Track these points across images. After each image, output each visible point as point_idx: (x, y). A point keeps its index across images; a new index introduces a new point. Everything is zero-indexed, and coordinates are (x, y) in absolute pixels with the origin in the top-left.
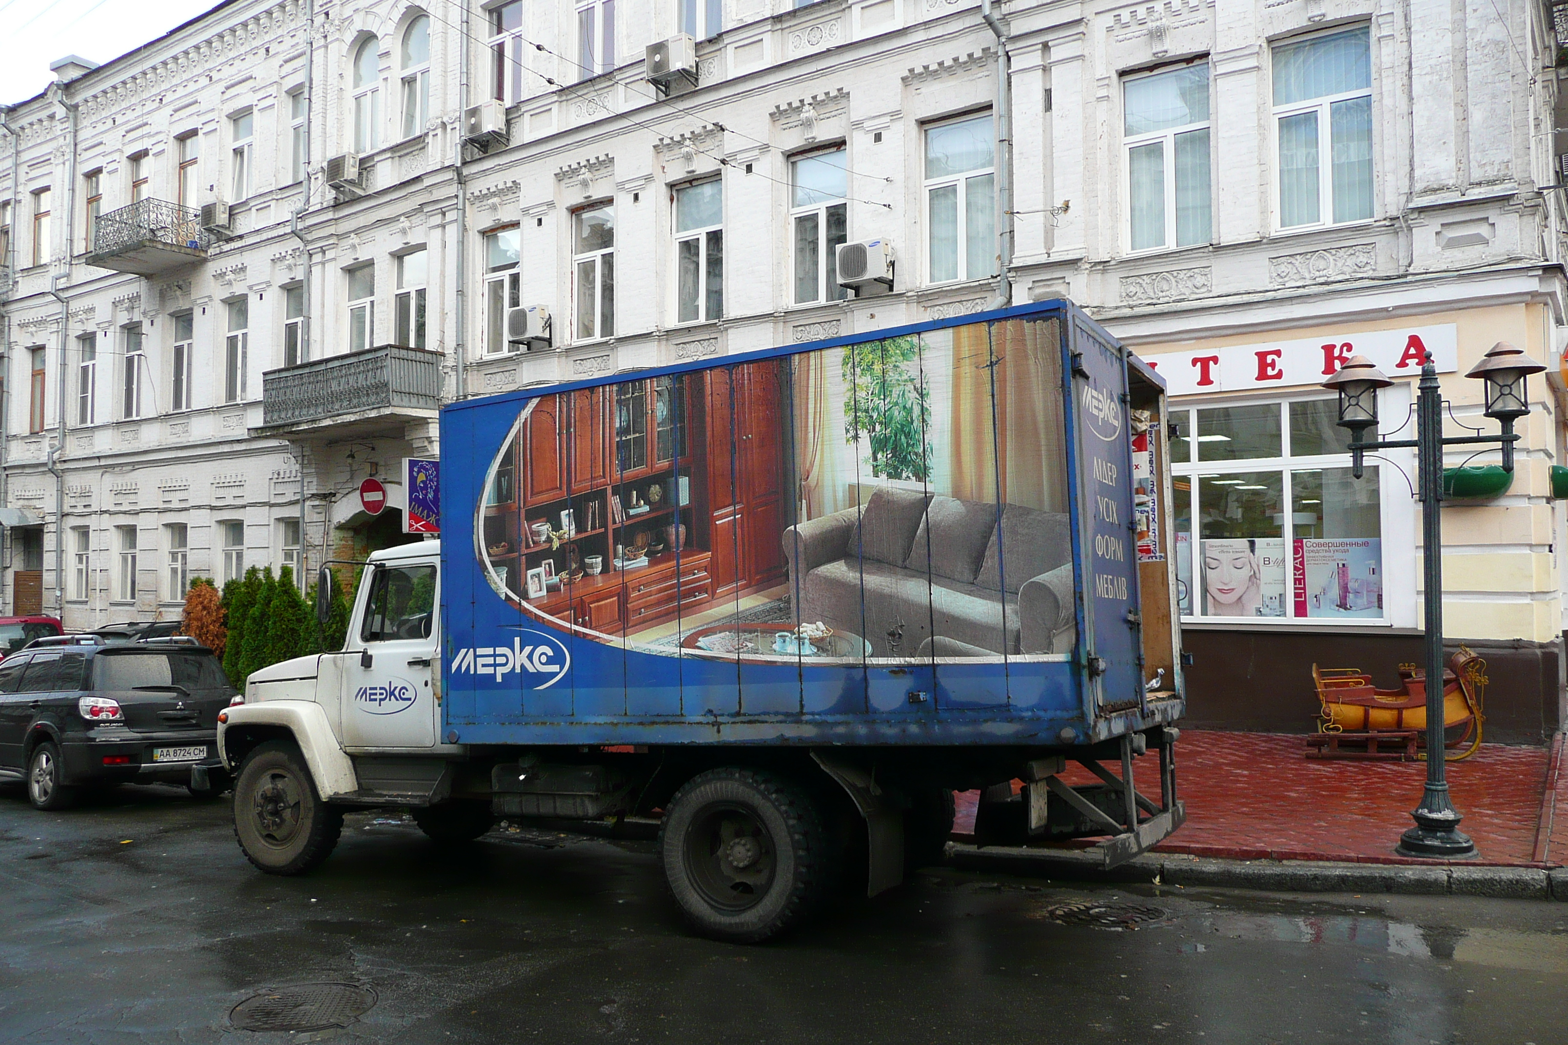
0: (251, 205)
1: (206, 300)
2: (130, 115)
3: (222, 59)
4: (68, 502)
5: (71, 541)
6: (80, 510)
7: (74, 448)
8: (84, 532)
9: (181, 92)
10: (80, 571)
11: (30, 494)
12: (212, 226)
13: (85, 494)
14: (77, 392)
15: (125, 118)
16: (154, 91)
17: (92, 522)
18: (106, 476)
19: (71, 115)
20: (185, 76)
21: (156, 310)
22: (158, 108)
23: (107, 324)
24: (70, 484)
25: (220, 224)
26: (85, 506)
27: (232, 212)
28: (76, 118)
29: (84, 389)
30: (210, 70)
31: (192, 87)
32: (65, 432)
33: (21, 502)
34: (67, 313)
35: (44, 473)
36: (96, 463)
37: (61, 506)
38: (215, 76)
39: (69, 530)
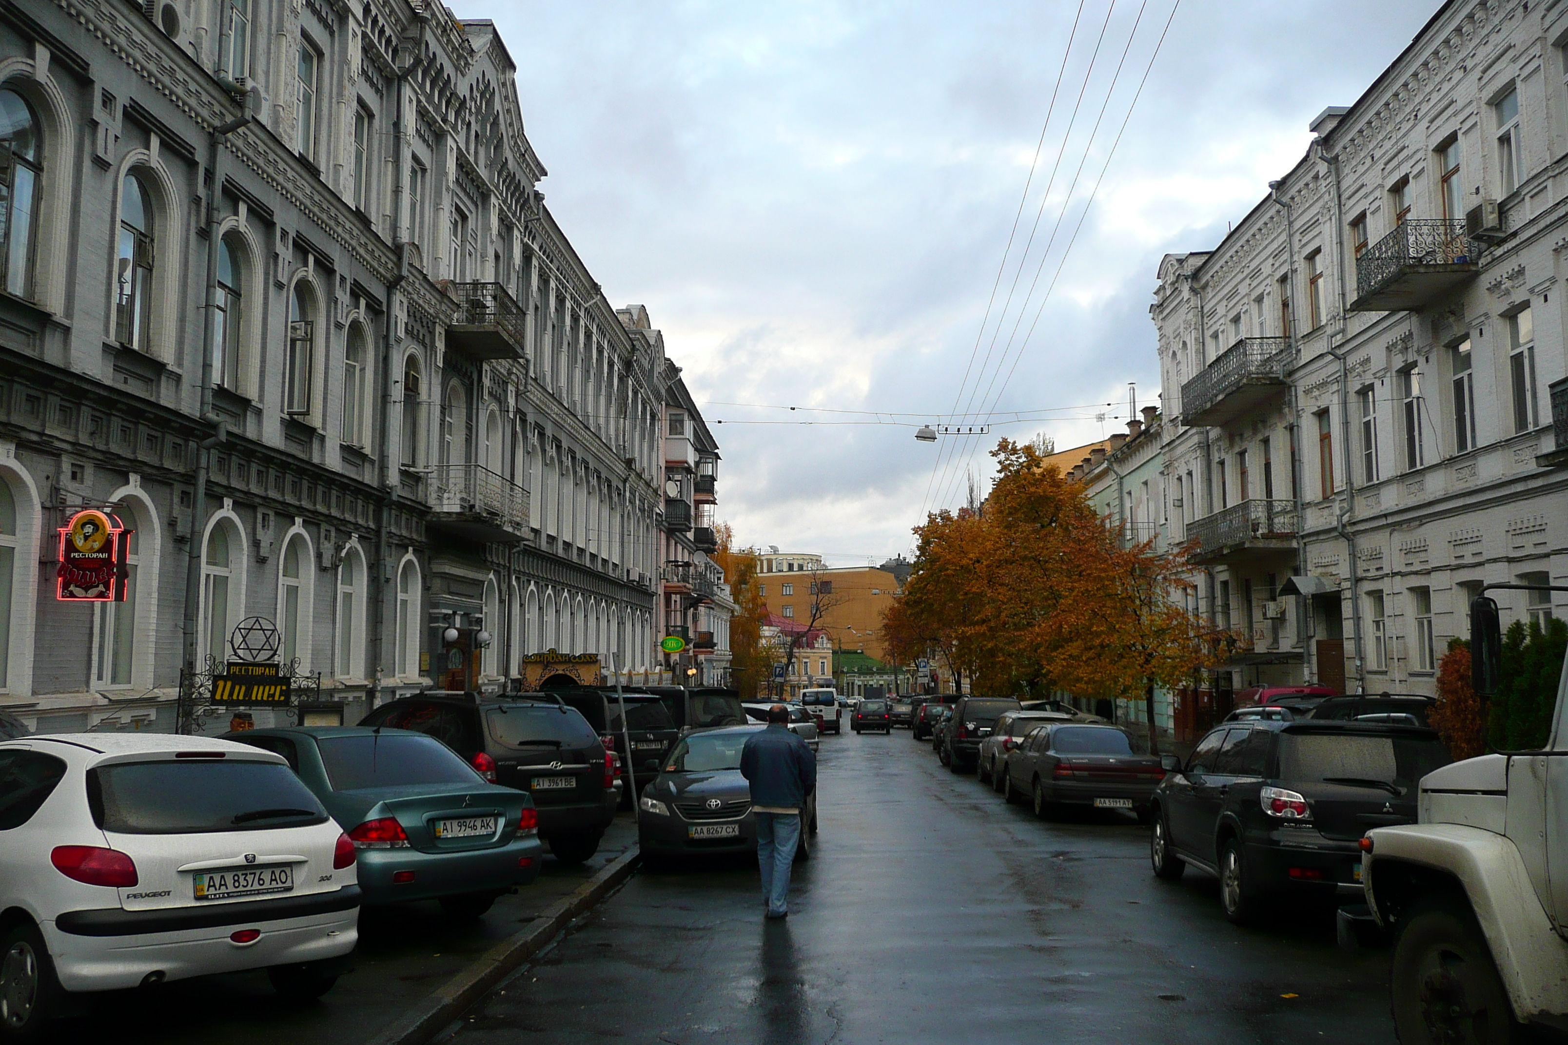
0: (1523, 193)
1: (1483, 318)
2: (1388, 145)
3: (1476, 41)
4: (1361, 566)
5: (1367, 606)
6: (1373, 573)
7: (1364, 509)
8: (1378, 596)
9: (1435, 97)
10: (1378, 638)
11: (1326, 560)
12: (1480, 231)
13: (1376, 556)
14: (1361, 450)
15: (1383, 151)
16: (1408, 110)
17: (1385, 585)
18: (1395, 534)
19: (1333, 167)
20: (1437, 79)
21: (1431, 345)
22: (1413, 126)
23: (1383, 372)
24: (1362, 547)
25: (1489, 226)
26: (1377, 569)
27: (1502, 209)
28: (1337, 170)
29: (1368, 446)
30: (1463, 60)
31: (1446, 87)
32: (1353, 492)
33: (1320, 570)
34: (1345, 369)
35: (1336, 538)
36: (1383, 522)
37: (1355, 572)
38: (1469, 64)
39: (1364, 596)
